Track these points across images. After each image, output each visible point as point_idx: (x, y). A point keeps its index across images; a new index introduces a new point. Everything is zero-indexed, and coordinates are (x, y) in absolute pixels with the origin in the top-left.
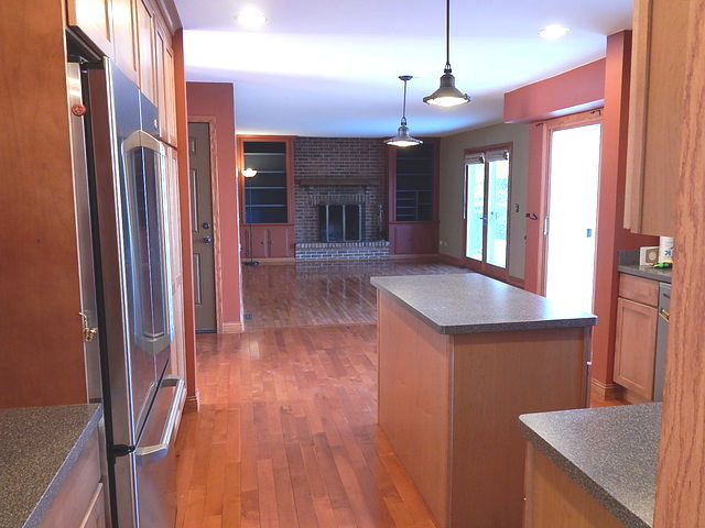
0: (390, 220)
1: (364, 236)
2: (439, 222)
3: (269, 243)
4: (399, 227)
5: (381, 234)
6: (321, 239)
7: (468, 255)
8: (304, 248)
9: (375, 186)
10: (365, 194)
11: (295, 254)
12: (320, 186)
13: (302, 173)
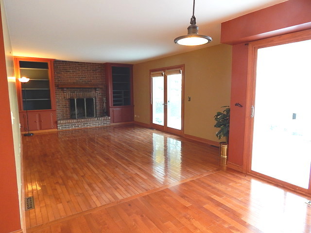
0: (110, 106)
1: (96, 115)
2: (134, 106)
3: (40, 121)
4: (114, 109)
5: (105, 113)
6: (72, 117)
7: (154, 122)
8: (63, 123)
9: (101, 88)
10: (96, 92)
11: (57, 126)
12: (70, 88)
13: (59, 81)
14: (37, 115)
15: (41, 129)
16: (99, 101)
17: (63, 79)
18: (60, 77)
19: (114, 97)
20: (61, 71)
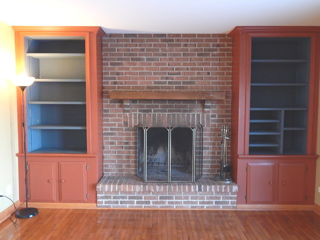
0: (240, 153)
3: (60, 181)
8: (109, 192)
9: (219, 101)
10: (203, 112)
11: (96, 197)
12: (141, 100)
13: (115, 83)
14: (53, 167)
15: (60, 199)
16: (211, 135)
17: (126, 78)
18: (118, 74)
19: (253, 127)
20: (121, 59)
